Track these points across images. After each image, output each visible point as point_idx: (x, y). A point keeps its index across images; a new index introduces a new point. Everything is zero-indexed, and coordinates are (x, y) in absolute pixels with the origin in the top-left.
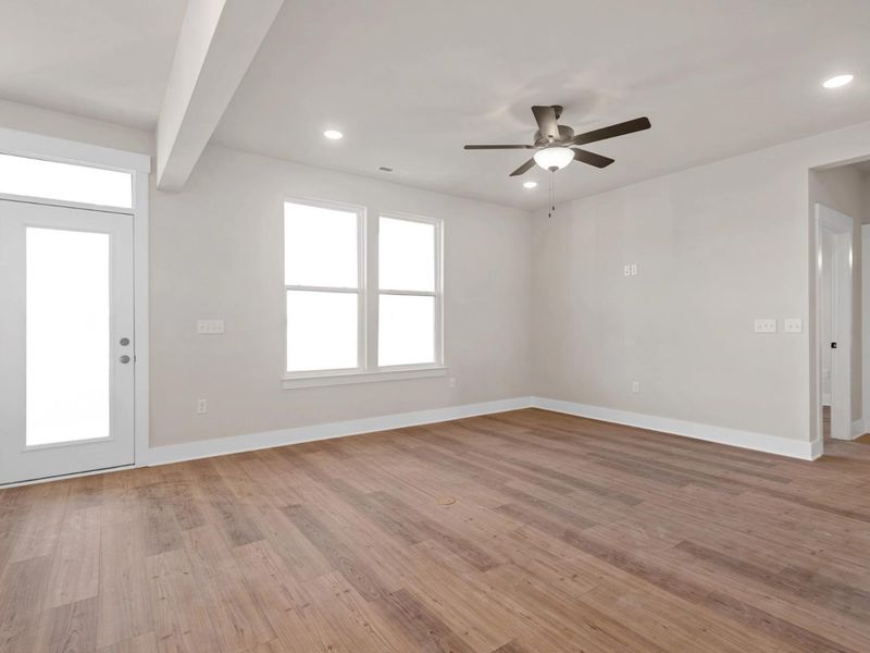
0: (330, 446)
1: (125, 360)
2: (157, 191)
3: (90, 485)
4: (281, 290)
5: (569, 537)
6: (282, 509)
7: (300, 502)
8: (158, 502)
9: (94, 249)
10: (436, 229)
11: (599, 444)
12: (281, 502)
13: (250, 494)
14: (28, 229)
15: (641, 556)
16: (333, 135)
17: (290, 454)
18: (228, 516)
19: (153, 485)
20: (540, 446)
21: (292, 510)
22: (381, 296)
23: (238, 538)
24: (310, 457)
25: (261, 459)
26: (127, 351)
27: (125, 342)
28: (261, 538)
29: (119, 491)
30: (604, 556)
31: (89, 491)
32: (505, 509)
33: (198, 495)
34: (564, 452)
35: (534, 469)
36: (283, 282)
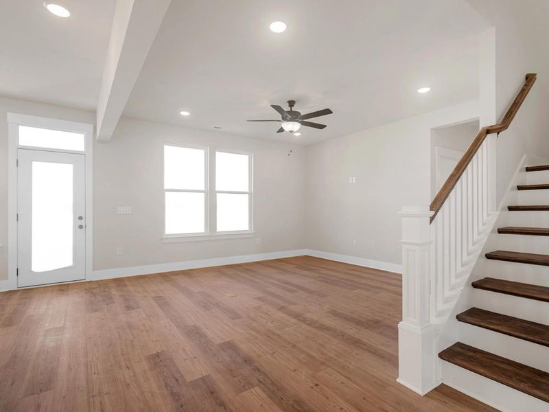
0: (187, 273)
1: (81, 227)
2: (97, 143)
3: (63, 288)
4: (162, 191)
5: (281, 309)
6: (152, 297)
7: (162, 295)
8: (94, 295)
9: (65, 171)
10: (249, 158)
11: (327, 272)
12: (153, 295)
13: (139, 292)
14: (33, 162)
15: (309, 315)
16: (185, 113)
17: (165, 276)
18: (126, 300)
19: (94, 288)
20: (295, 273)
21: (158, 299)
22: (218, 194)
23: (129, 308)
24: (174, 277)
25: (149, 278)
26: (82, 222)
27: (81, 218)
28: (139, 307)
29: (76, 290)
30: (291, 315)
31: (62, 290)
32: (259, 298)
33: (114, 292)
34: (307, 276)
35: (285, 283)
36: (163, 187)
